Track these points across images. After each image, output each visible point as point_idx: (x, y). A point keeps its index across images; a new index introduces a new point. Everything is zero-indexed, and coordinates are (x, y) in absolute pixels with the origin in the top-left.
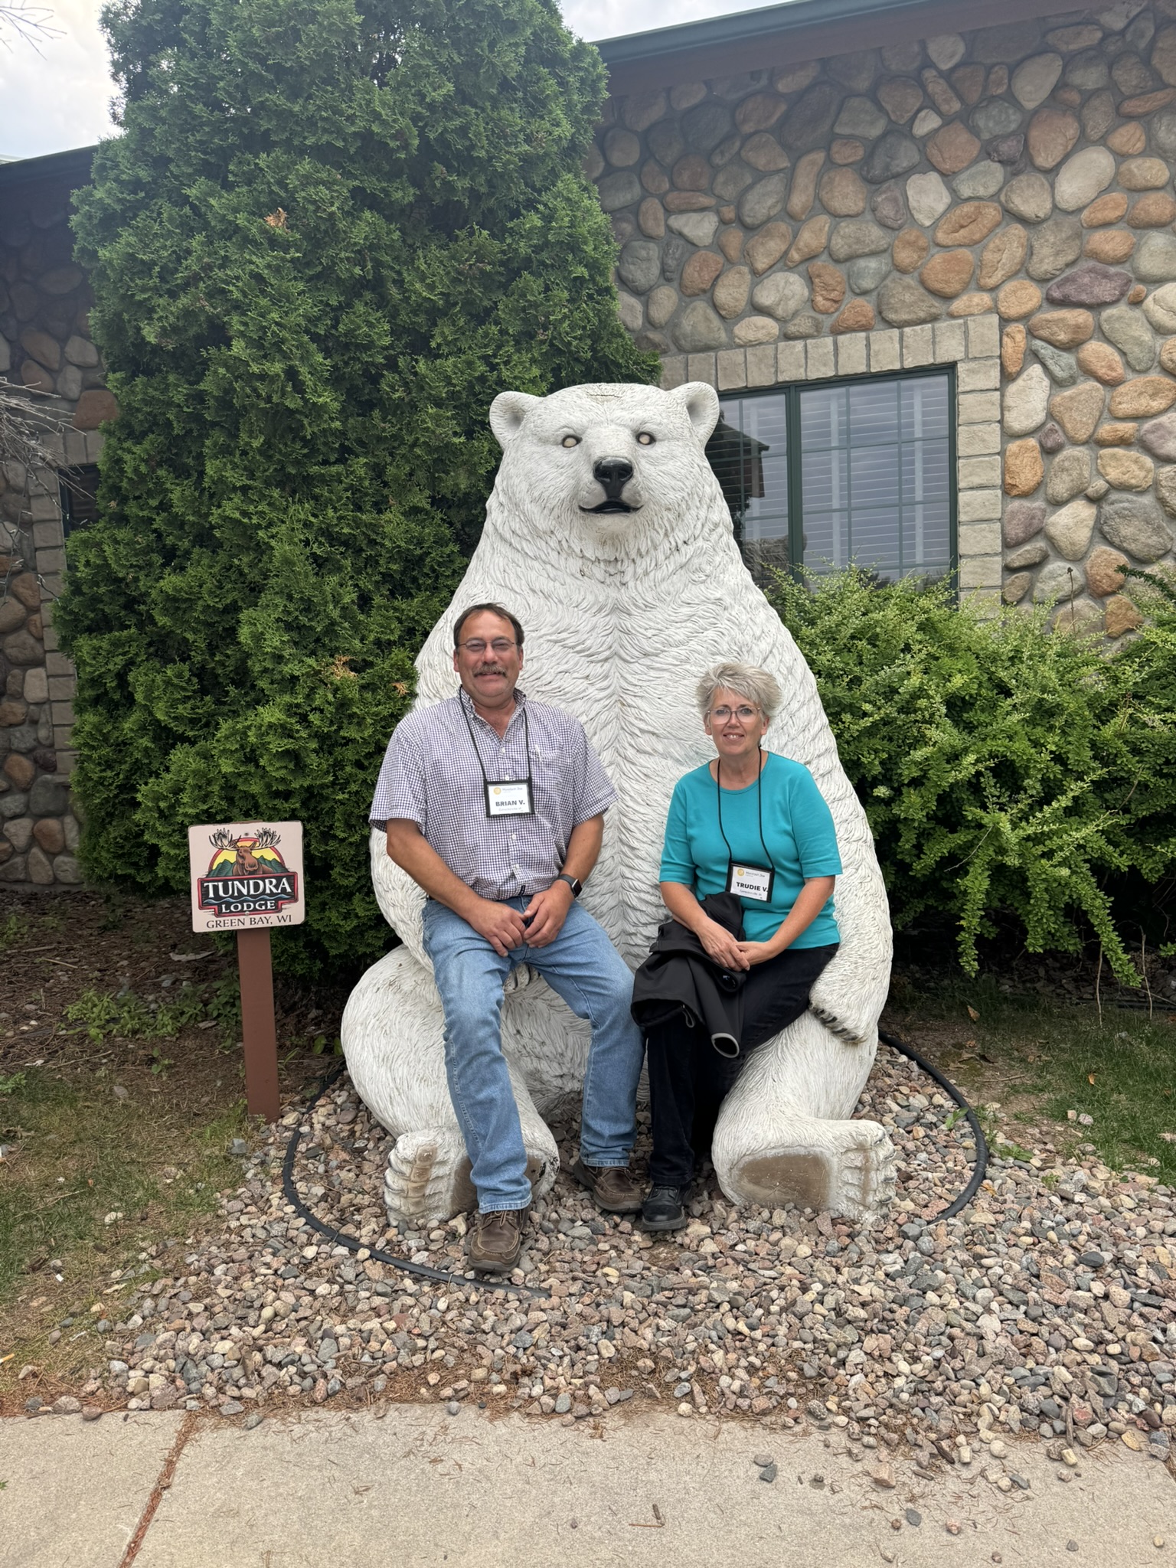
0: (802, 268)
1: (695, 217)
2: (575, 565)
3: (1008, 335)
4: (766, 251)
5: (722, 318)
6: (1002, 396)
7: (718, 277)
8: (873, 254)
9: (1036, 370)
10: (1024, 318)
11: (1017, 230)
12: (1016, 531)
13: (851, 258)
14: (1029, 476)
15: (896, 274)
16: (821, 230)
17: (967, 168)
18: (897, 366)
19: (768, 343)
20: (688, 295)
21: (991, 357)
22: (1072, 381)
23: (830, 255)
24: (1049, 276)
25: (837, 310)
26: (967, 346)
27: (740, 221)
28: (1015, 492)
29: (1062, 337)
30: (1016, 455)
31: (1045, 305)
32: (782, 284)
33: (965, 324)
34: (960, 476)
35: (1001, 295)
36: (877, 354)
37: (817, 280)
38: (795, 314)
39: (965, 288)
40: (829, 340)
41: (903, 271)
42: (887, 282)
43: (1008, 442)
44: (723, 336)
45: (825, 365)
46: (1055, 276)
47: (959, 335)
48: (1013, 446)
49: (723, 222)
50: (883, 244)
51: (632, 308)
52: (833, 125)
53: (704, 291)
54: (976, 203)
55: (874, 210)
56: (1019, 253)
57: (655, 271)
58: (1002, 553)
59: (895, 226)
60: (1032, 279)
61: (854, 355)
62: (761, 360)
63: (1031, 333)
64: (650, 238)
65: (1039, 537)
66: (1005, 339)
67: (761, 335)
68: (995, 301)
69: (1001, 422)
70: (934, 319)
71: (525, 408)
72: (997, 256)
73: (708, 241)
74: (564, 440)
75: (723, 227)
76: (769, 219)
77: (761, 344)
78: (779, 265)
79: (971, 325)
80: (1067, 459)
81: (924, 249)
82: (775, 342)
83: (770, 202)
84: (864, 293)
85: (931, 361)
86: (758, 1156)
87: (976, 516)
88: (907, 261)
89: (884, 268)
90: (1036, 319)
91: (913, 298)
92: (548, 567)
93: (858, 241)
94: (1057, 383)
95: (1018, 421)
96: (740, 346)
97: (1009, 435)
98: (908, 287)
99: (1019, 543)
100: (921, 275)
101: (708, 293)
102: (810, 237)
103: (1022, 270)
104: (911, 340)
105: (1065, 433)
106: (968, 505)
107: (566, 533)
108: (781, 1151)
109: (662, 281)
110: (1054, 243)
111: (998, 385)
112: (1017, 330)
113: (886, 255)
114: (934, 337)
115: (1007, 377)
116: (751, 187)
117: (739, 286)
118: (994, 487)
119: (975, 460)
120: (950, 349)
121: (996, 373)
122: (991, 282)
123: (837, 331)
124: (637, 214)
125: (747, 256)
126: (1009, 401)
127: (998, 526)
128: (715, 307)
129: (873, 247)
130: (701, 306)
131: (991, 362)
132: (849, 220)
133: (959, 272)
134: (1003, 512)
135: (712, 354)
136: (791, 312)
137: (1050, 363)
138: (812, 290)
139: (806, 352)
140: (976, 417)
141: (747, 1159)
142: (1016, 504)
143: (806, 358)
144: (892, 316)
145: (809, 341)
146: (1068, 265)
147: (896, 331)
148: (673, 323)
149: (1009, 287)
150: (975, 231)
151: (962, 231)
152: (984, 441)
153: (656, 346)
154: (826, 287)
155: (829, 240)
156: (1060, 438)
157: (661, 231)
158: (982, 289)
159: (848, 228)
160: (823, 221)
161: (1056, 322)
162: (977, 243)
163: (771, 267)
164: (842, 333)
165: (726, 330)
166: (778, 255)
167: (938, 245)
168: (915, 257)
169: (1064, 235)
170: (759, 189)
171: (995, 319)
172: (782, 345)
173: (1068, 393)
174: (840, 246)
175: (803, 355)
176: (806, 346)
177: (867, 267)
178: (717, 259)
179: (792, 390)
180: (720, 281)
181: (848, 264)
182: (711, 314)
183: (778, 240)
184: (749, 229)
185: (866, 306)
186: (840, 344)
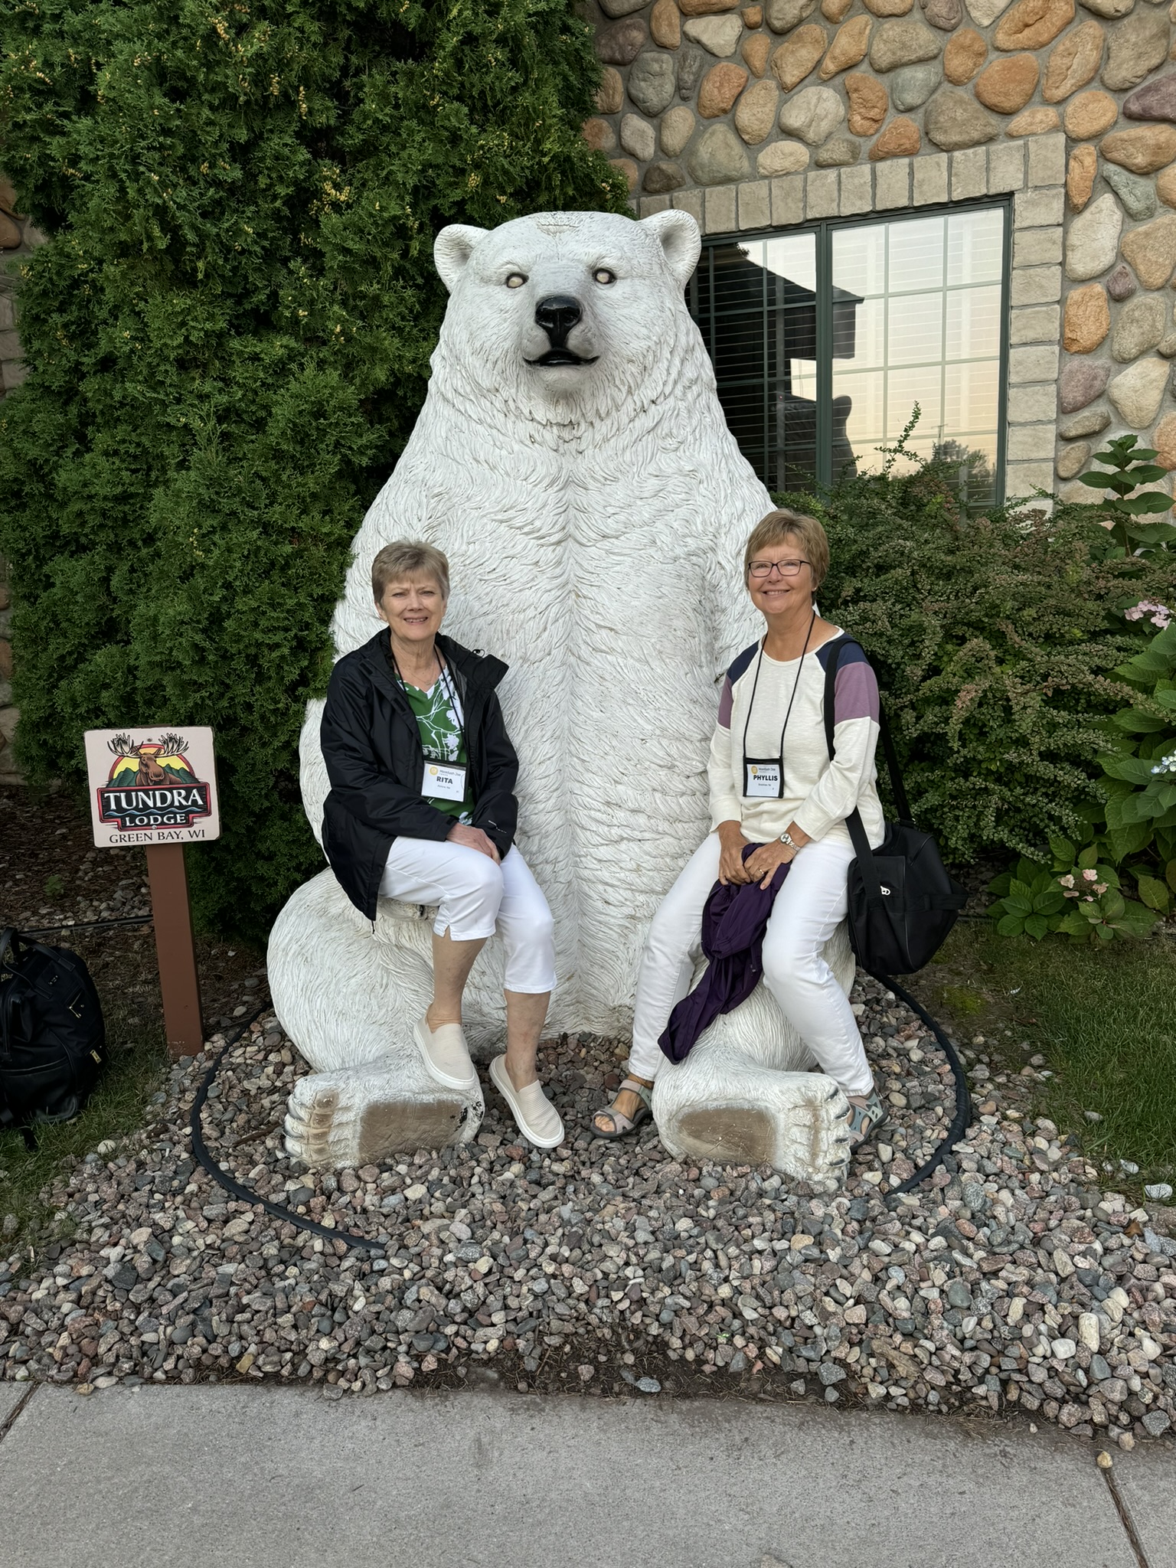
0: (838, 80)
1: (714, 20)
2: (526, 428)
3: (1075, 158)
4: (796, 58)
5: (745, 143)
6: (1066, 233)
7: (740, 94)
8: (920, 61)
9: (1107, 201)
10: (1095, 137)
11: (1092, 28)
12: (1074, 395)
13: (893, 67)
14: (1093, 328)
15: (947, 86)
16: (861, 33)
18: (944, 199)
19: (796, 173)
20: (708, 116)
21: (1053, 186)
22: (1150, 212)
23: (871, 65)
24: (1127, 85)
25: (877, 131)
26: (1026, 173)
27: (767, 25)
28: (1075, 348)
29: (1140, 160)
30: (1078, 304)
31: (1122, 120)
32: (814, 101)
33: (1026, 145)
34: (1012, 330)
35: (1070, 109)
36: (921, 183)
37: (855, 95)
38: (829, 136)
39: (1028, 101)
40: (866, 168)
41: (956, 83)
42: (936, 96)
43: (1070, 288)
44: (746, 166)
45: (861, 198)
46: (1134, 85)
47: (1018, 157)
48: (1075, 294)
49: (750, 27)
50: (933, 49)
51: (642, 134)
53: (725, 111)
55: (923, 8)
56: (1094, 56)
57: (669, 88)
58: (1057, 421)
59: (947, 25)
60: (1108, 88)
61: (894, 190)
62: (788, 194)
63: (1103, 156)
64: (663, 47)
65: (1101, 401)
66: (1072, 163)
67: (787, 164)
68: (1062, 117)
69: (1062, 264)
70: (990, 139)
72: (1066, 61)
73: (729, 51)
74: (508, 279)
75: (747, 32)
76: (801, 21)
77: (788, 174)
78: (811, 78)
79: (1032, 146)
80: (1138, 307)
81: (981, 55)
82: (805, 171)
84: (910, 109)
85: (984, 191)
86: (698, 1109)
87: (1030, 377)
88: (960, 70)
89: (934, 79)
90: (1108, 139)
91: (966, 115)
93: (904, 46)
94: (1130, 215)
95: (1081, 265)
96: (765, 177)
97: (1071, 281)
98: (961, 102)
99: (1076, 409)
100: (976, 86)
101: (728, 113)
102: (847, 42)
103: (1095, 78)
104: (961, 166)
105: (1137, 276)
106: (1020, 363)
108: (722, 1104)
109: (677, 100)
110: (1135, 44)
111: (1061, 220)
112: (1087, 154)
113: (936, 62)
114: (988, 162)
115: (1073, 210)
117: (764, 105)
118: (1050, 342)
119: (1029, 310)
120: (1008, 176)
121: (1058, 205)
122: (1059, 94)
123: (876, 157)
124: (648, 19)
125: (773, 66)
126: (1074, 239)
127: (1053, 388)
128: (738, 131)
129: (921, 53)
130: (720, 132)
131: (1054, 192)
132: (894, 20)
133: (1020, 82)
134: (1060, 373)
135: (733, 187)
136: (824, 135)
137: (1123, 192)
138: (849, 108)
139: (840, 182)
140: (1034, 258)
141: (686, 1110)
142: (1075, 363)
143: (839, 190)
144: (939, 137)
145: (843, 170)
146: (1153, 70)
147: (944, 156)
148: (690, 148)
149: (1080, 98)
150: (1043, 30)
151: (1027, 31)
152: (1041, 287)
153: (669, 178)
154: (865, 104)
155: (870, 45)
156: (1131, 282)
157: (675, 39)
158: (1047, 102)
159: (892, 30)
160: (863, 20)
161: (1132, 141)
162: (1043, 45)
163: (802, 80)
164: (882, 159)
165: (749, 158)
166: (810, 65)
167: (998, 49)
168: (971, 64)
169: (1147, 33)
171: (1061, 138)
172: (812, 174)
173: (1142, 228)
174: (883, 54)
175: (836, 187)
176: (839, 176)
177: (913, 78)
178: (738, 72)
179: (824, 227)
180: (743, 100)
181: (892, 75)
182: (732, 139)
183: (810, 47)
184: (779, 34)
185: (912, 125)
186: (879, 173)
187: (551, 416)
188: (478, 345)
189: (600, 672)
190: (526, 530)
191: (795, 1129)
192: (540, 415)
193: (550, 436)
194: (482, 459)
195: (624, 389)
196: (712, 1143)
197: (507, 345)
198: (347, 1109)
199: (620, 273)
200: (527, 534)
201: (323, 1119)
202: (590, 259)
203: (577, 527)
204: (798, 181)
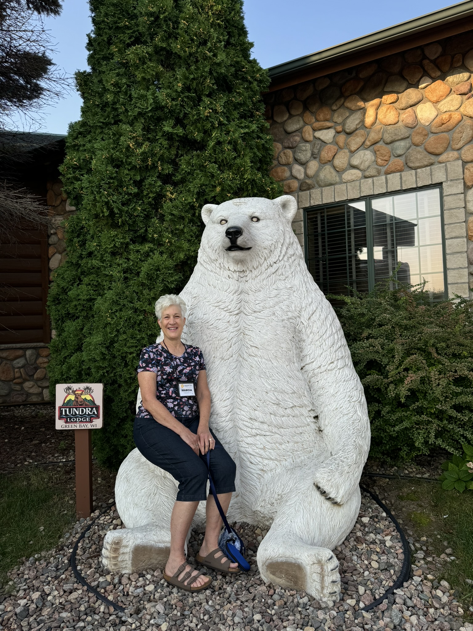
0: (371, 148)
1: (325, 131)
2: (227, 273)
3: (467, 169)
4: (355, 142)
5: (338, 171)
6: (465, 196)
7: (335, 155)
8: (402, 139)
11: (470, 123)
13: (392, 142)
15: (413, 147)
16: (379, 132)
17: (445, 99)
18: (415, 186)
19: (357, 180)
20: (323, 163)
21: (459, 179)
23: (384, 142)
25: (387, 164)
26: (447, 175)
27: (344, 131)
32: (362, 155)
33: (446, 165)
34: (446, 233)
35: (463, 151)
36: (405, 181)
37: (378, 153)
38: (369, 167)
39: (446, 149)
40: (383, 177)
41: (417, 145)
42: (409, 151)
43: (469, 217)
44: (338, 179)
45: (382, 188)
47: (443, 170)
48: (471, 219)
49: (338, 132)
50: (407, 135)
51: (299, 171)
52: (384, 88)
53: (329, 161)
54: (449, 113)
55: (403, 121)
56: (471, 133)
57: (309, 154)
58: (468, 267)
59: (412, 127)
61: (394, 183)
62: (354, 188)
64: (307, 141)
66: (465, 171)
67: (353, 177)
68: (460, 154)
69: (465, 208)
70: (432, 164)
72: (460, 135)
73: (331, 141)
75: (337, 134)
76: (356, 129)
77: (354, 181)
78: (361, 148)
79: (448, 165)
81: (426, 135)
82: (360, 179)
83: (357, 122)
84: (399, 156)
85: (430, 183)
87: (454, 251)
88: (418, 141)
89: (408, 145)
91: (421, 156)
93: (396, 135)
95: (472, 207)
96: (345, 183)
97: (469, 214)
98: (419, 152)
100: (425, 146)
101: (330, 162)
102: (374, 135)
103: (472, 140)
104: (420, 174)
106: (450, 245)
109: (312, 158)
111: (463, 191)
112: (471, 166)
113: (409, 139)
114: (431, 172)
115: (467, 187)
116: (348, 117)
117: (344, 158)
118: (462, 237)
119: (452, 225)
120: (439, 176)
121: (461, 186)
122: (458, 146)
123: (387, 173)
124: (302, 133)
125: (347, 145)
126: (469, 198)
127: (465, 254)
128: (334, 167)
129: (402, 136)
130: (328, 167)
131: (459, 181)
132: (391, 126)
133: (442, 144)
134: (468, 249)
135: (333, 187)
136: (367, 167)
138: (376, 157)
139: (373, 183)
140: (452, 206)
143: (373, 185)
144: (411, 165)
145: (374, 178)
147: (414, 171)
148: (317, 174)
149: (466, 148)
150: (450, 125)
151: (443, 126)
152: (456, 216)
153: (309, 185)
154: (382, 155)
155: (383, 135)
157: (311, 138)
158: (454, 150)
159: (391, 130)
160: (380, 127)
162: (450, 130)
163: (358, 149)
164: (389, 174)
165: (339, 176)
166: (361, 144)
167: (432, 133)
168: (422, 139)
170: (352, 118)
171: (460, 162)
172: (362, 181)
174: (388, 138)
175: (372, 184)
176: (373, 180)
177: (400, 145)
178: (334, 148)
179: (368, 198)
180: (336, 157)
181: (392, 145)
182: (332, 170)
183: (360, 138)
184: (349, 134)
185: (400, 161)
186: (388, 178)
187: (236, 269)
188: (210, 245)
189: (251, 364)
190: (225, 309)
191: (314, 574)
192: (232, 268)
193: (236, 275)
194: (211, 284)
195: (263, 259)
196: (280, 578)
197: (219, 244)
198: (126, 546)
199: (261, 218)
200: (225, 311)
201: (116, 550)
202: (250, 214)
203: (245, 308)
204: (357, 183)
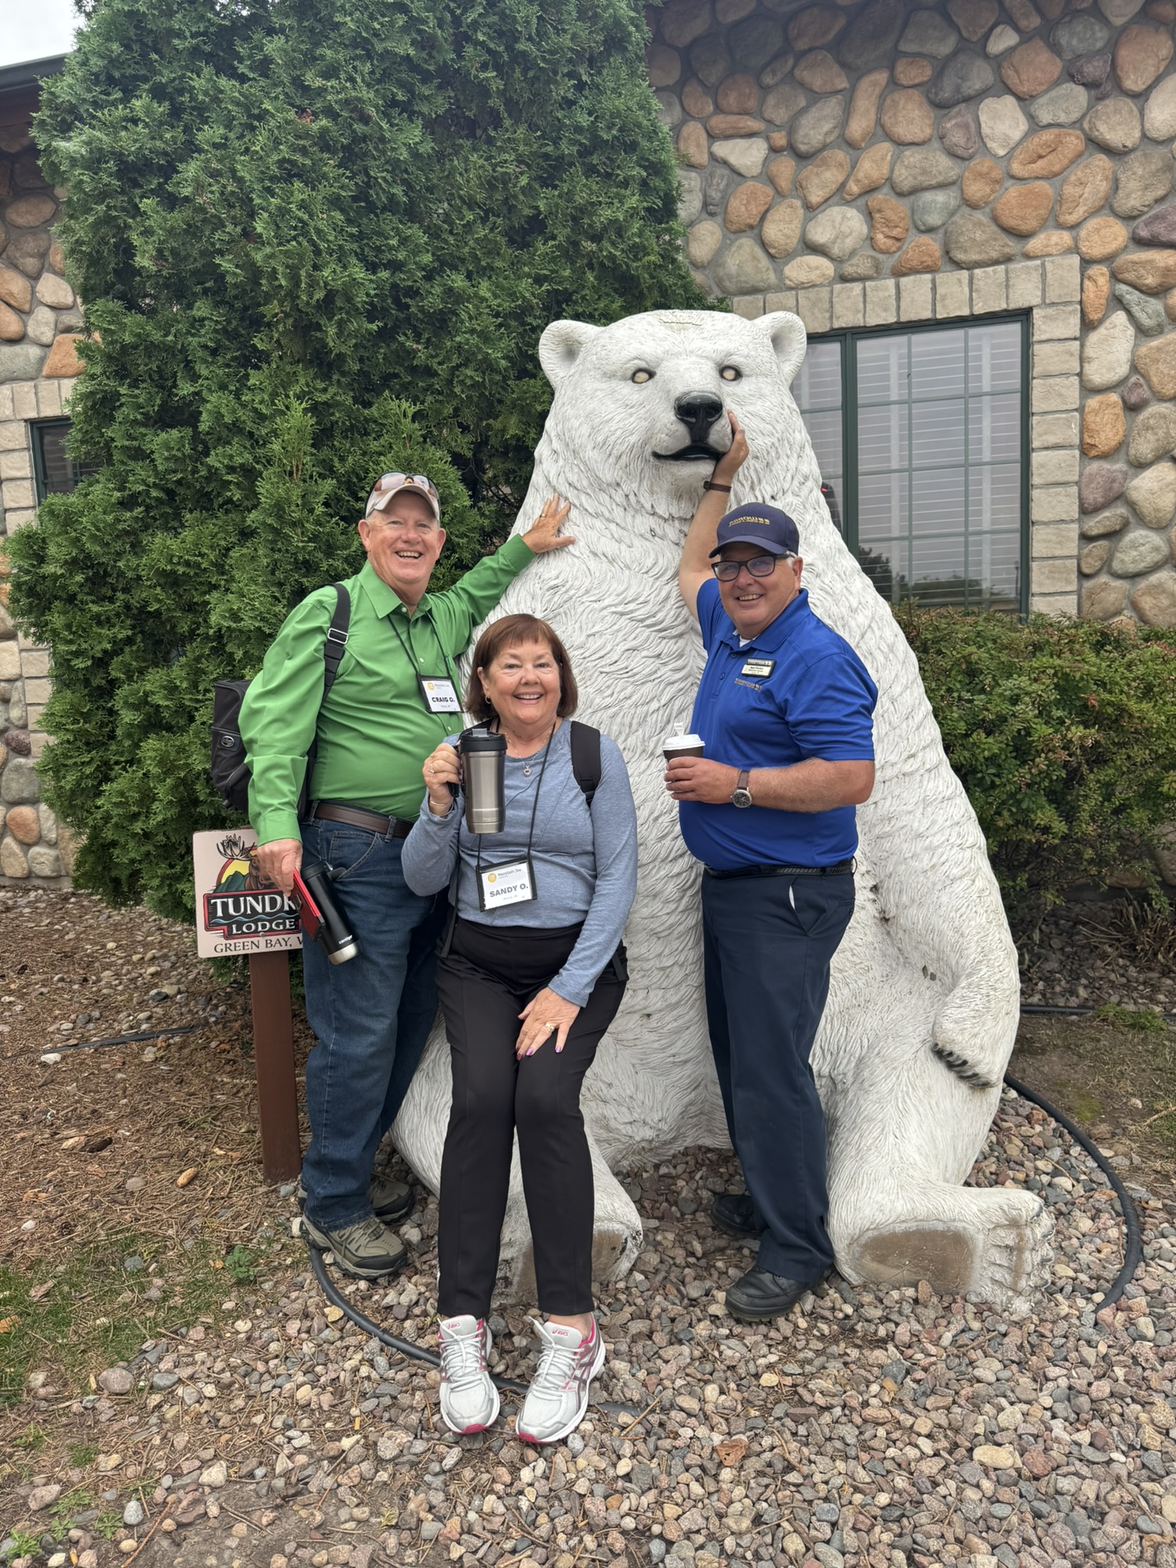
0: (861, 202)
1: (741, 143)
3: (1089, 278)
4: (821, 181)
5: (771, 257)
6: (1082, 346)
7: (767, 211)
8: (941, 186)
9: (1120, 317)
10: (1108, 259)
11: (1102, 161)
12: (1094, 496)
13: (916, 191)
14: (1110, 435)
15: (966, 210)
16: (883, 159)
17: (1046, 91)
18: (966, 312)
19: (821, 285)
20: (734, 231)
21: (1066, 303)
22: (1159, 330)
23: (893, 188)
24: (1136, 213)
25: (899, 249)
26: (1044, 291)
27: (792, 149)
28: (1093, 453)
29: (1150, 281)
30: (1096, 412)
31: (1131, 246)
32: (839, 219)
33: (1043, 265)
34: (1032, 435)
35: (1083, 233)
36: (944, 297)
37: (877, 216)
38: (853, 253)
39: (1043, 226)
40: (890, 283)
41: (973, 206)
42: (955, 218)
43: (1087, 397)
44: (772, 278)
45: (885, 310)
46: (1142, 213)
47: (1036, 277)
48: (1093, 402)
49: (774, 150)
50: (953, 175)
52: (898, 41)
53: (751, 227)
54: (1056, 131)
55: (942, 138)
56: (1104, 187)
57: (697, 204)
58: (1079, 520)
59: (965, 154)
60: (1117, 215)
61: (917, 301)
62: (814, 305)
63: (1115, 277)
64: (691, 166)
65: (1119, 503)
66: (1086, 282)
67: (814, 276)
68: (1076, 240)
69: (1080, 375)
70: (1008, 259)
71: (582, 339)
72: (1078, 190)
73: (756, 171)
74: (634, 374)
75: (773, 155)
76: (825, 147)
77: (814, 286)
78: (835, 199)
79: (1049, 266)
80: (1152, 416)
81: (997, 182)
82: (831, 284)
83: (827, 126)
84: (930, 230)
85: (1004, 306)
86: (885, 1231)
87: (1051, 479)
88: (979, 195)
89: (953, 203)
90: (1120, 261)
91: (984, 237)
92: (613, 526)
93: (924, 172)
94: (1143, 332)
95: (1098, 375)
96: (791, 289)
97: (1088, 390)
98: (979, 224)
99: (1097, 509)
100: (993, 210)
101: (755, 229)
102: (873, 165)
103: (1107, 206)
104: (981, 283)
105: (1150, 387)
106: (1042, 466)
107: (635, 486)
108: (912, 1226)
109: (704, 215)
110: (1142, 177)
111: (1078, 334)
112: (1100, 273)
113: (955, 188)
114: (1007, 280)
115: (1088, 325)
116: (803, 111)
117: (790, 222)
118: (1071, 447)
119: (1050, 417)
120: (1025, 293)
121: (1075, 321)
122: (1072, 219)
123: (898, 273)
125: (798, 187)
126: (1089, 352)
127: (1075, 489)
128: (764, 245)
129: (940, 179)
130: (747, 244)
131: (1070, 308)
132: (914, 148)
133: (1036, 208)
134: (1081, 475)
135: (760, 297)
136: (848, 251)
137: (1136, 310)
138: (872, 226)
139: (865, 295)
140: (1054, 369)
141: (870, 1234)
142: (1094, 466)
143: (865, 302)
144: (960, 256)
145: (868, 284)
146: (1158, 201)
147: (965, 274)
148: (716, 260)
149: (1092, 223)
150: (1055, 162)
151: (1040, 163)
152: (1060, 395)
154: (887, 223)
155: (892, 171)
156: (1145, 393)
157: (703, 158)
158: (1061, 226)
159: (912, 156)
160: (885, 148)
161: (1143, 264)
162: (1055, 175)
163: (826, 200)
164: (904, 275)
165: (775, 270)
166: (834, 187)
167: (1013, 177)
168: (988, 190)
169: (1153, 167)
170: (814, 113)
171: (1076, 260)
172: (838, 287)
173: (1155, 343)
174: (904, 177)
175: (861, 299)
176: (864, 289)
177: (934, 201)
178: (766, 191)
179: (849, 337)
180: (769, 216)
181: (912, 198)
182: (759, 252)
183: (834, 170)
184: (802, 157)
185: (932, 245)
186: (902, 287)
204: (824, 293)
